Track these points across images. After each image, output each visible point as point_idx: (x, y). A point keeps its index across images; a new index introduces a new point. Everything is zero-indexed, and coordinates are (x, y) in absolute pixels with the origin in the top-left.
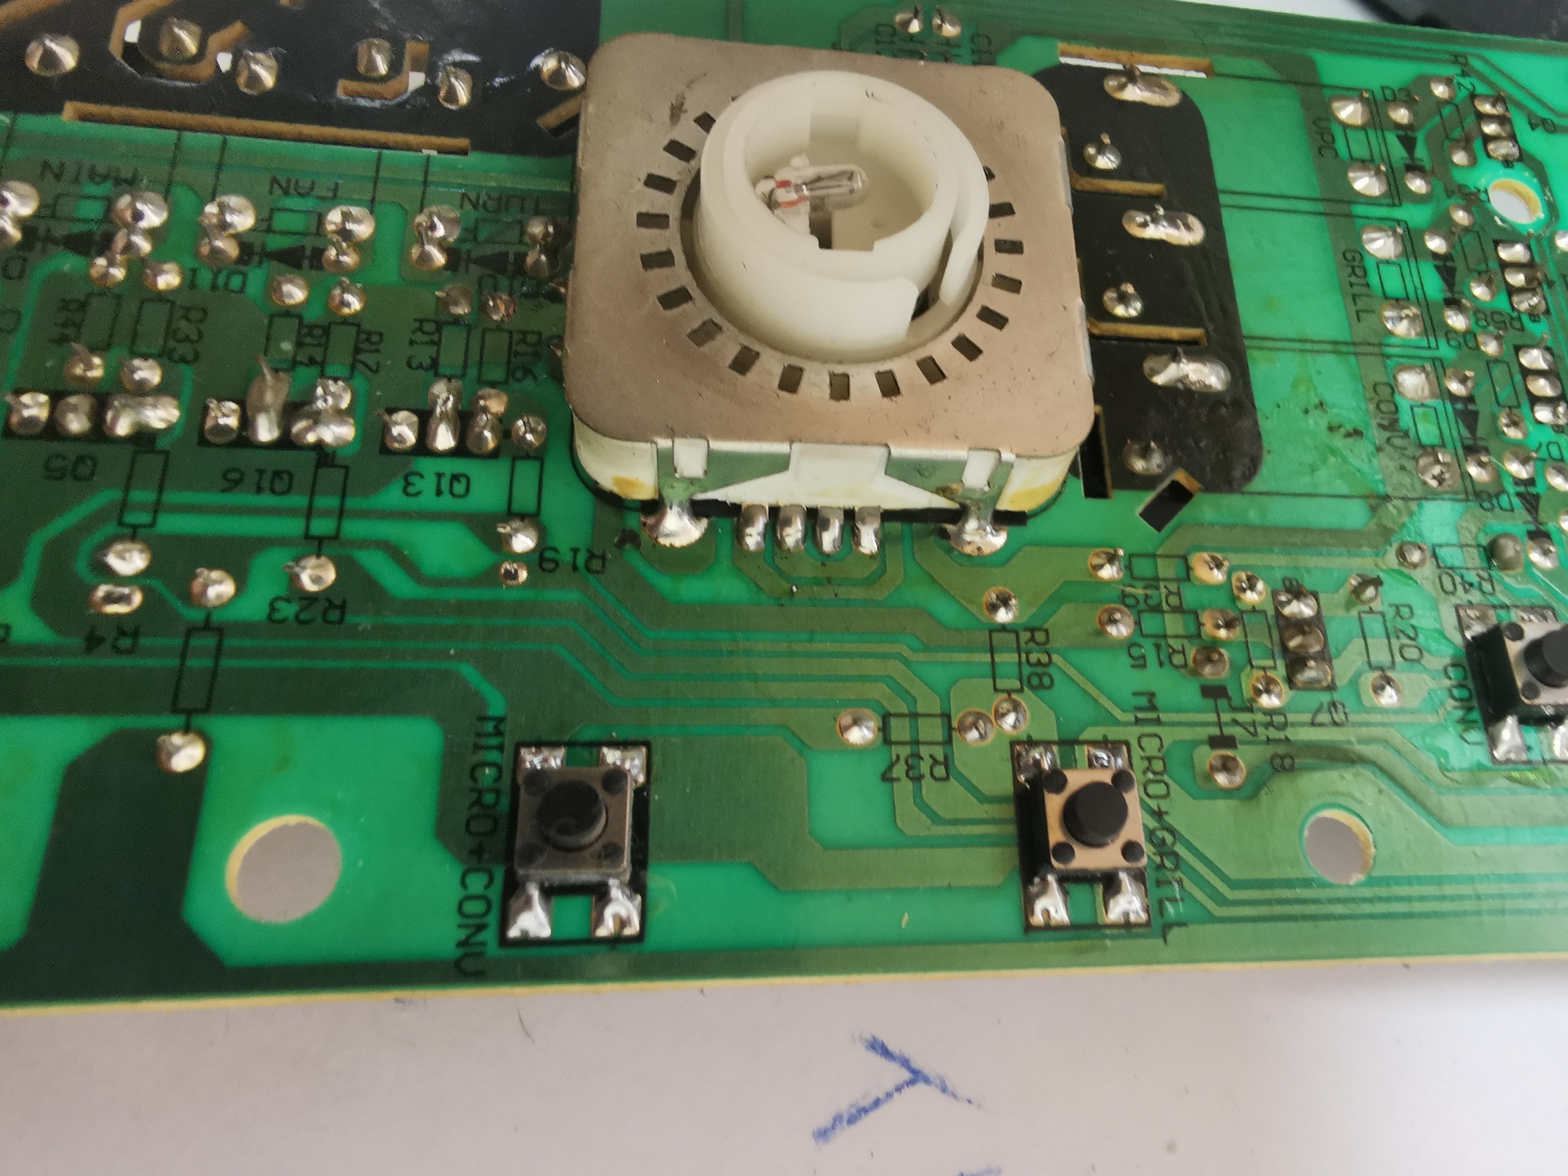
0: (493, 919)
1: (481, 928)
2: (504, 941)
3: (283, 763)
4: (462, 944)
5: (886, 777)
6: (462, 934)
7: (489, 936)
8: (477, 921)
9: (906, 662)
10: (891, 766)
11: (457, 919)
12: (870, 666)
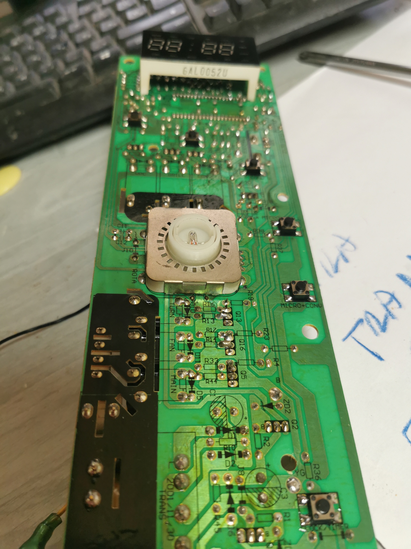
0: (313, 303)
1: (315, 305)
2: (316, 302)
3: (294, 334)
4: (317, 307)
5: (282, 252)
6: (316, 307)
7: (316, 304)
8: (314, 305)
9: (262, 248)
10: (281, 252)
11: (314, 308)
12: (264, 253)
